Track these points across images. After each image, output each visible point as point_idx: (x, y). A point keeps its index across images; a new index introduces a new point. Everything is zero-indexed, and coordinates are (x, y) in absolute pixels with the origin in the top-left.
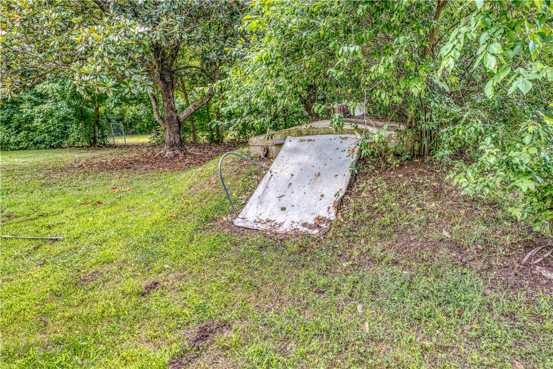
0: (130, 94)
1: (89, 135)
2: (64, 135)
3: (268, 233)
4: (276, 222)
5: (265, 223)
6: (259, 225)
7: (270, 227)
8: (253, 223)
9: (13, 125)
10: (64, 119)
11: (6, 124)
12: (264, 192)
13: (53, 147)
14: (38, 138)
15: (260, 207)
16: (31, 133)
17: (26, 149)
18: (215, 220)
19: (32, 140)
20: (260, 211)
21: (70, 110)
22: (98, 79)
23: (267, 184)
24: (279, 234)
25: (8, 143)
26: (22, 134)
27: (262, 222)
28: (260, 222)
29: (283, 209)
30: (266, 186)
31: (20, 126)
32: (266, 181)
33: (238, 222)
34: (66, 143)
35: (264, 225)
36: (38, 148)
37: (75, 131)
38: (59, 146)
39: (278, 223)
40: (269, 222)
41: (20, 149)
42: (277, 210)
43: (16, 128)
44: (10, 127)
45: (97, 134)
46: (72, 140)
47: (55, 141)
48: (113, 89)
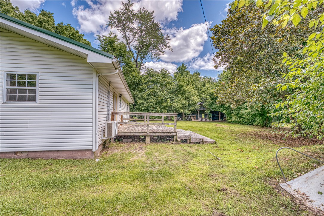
0: (268, 109)
1: (264, 122)
2: (254, 121)
3: (297, 201)
4: (309, 197)
5: (300, 194)
6: (296, 193)
7: (302, 198)
8: (293, 190)
9: (239, 116)
10: (254, 115)
11: (237, 115)
12: (312, 177)
13: (250, 125)
14: (246, 121)
15: (304, 183)
16: (244, 119)
17: (242, 124)
18: (272, 178)
19: (244, 121)
20: (302, 186)
21: (256, 112)
22: (255, 104)
23: (319, 173)
24: (305, 205)
25: (237, 122)
26: (241, 119)
27: (299, 193)
28: (297, 192)
29: (320, 193)
30: (316, 173)
31: (241, 116)
32: (319, 171)
33: (284, 186)
34: (254, 124)
35: (299, 195)
36: (245, 125)
37: (258, 120)
38: (252, 125)
39: (310, 199)
40: (304, 195)
41: (240, 124)
42: (315, 192)
43: (240, 117)
44: (238, 116)
45: (267, 122)
46: (257, 123)
47: (251, 122)
48: (260, 107)
